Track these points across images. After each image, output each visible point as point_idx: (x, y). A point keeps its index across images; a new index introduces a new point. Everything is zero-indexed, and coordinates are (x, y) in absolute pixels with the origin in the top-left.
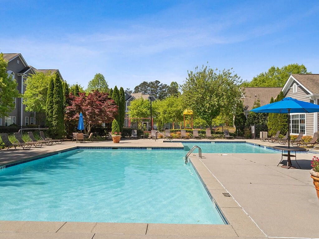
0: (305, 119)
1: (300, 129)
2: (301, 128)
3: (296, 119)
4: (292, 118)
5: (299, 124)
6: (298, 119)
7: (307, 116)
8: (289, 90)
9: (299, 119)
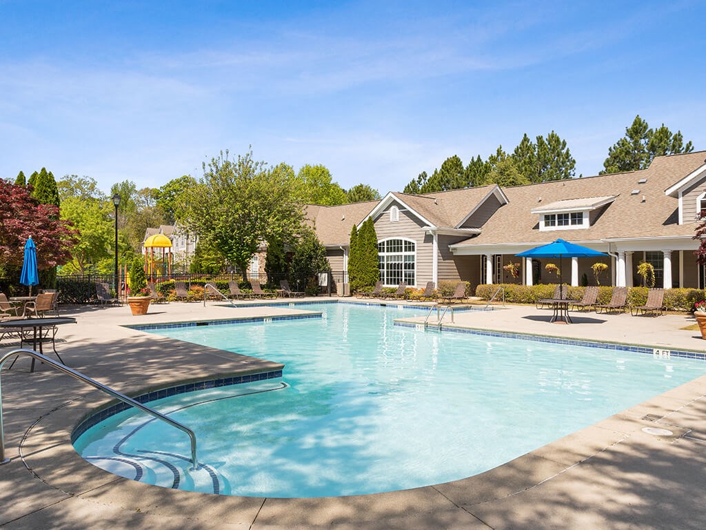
0: (415, 262)
1: (403, 278)
2: (406, 276)
3: (397, 262)
4: (387, 261)
5: (403, 270)
6: (400, 262)
7: (419, 258)
8: (381, 215)
9: (403, 262)
